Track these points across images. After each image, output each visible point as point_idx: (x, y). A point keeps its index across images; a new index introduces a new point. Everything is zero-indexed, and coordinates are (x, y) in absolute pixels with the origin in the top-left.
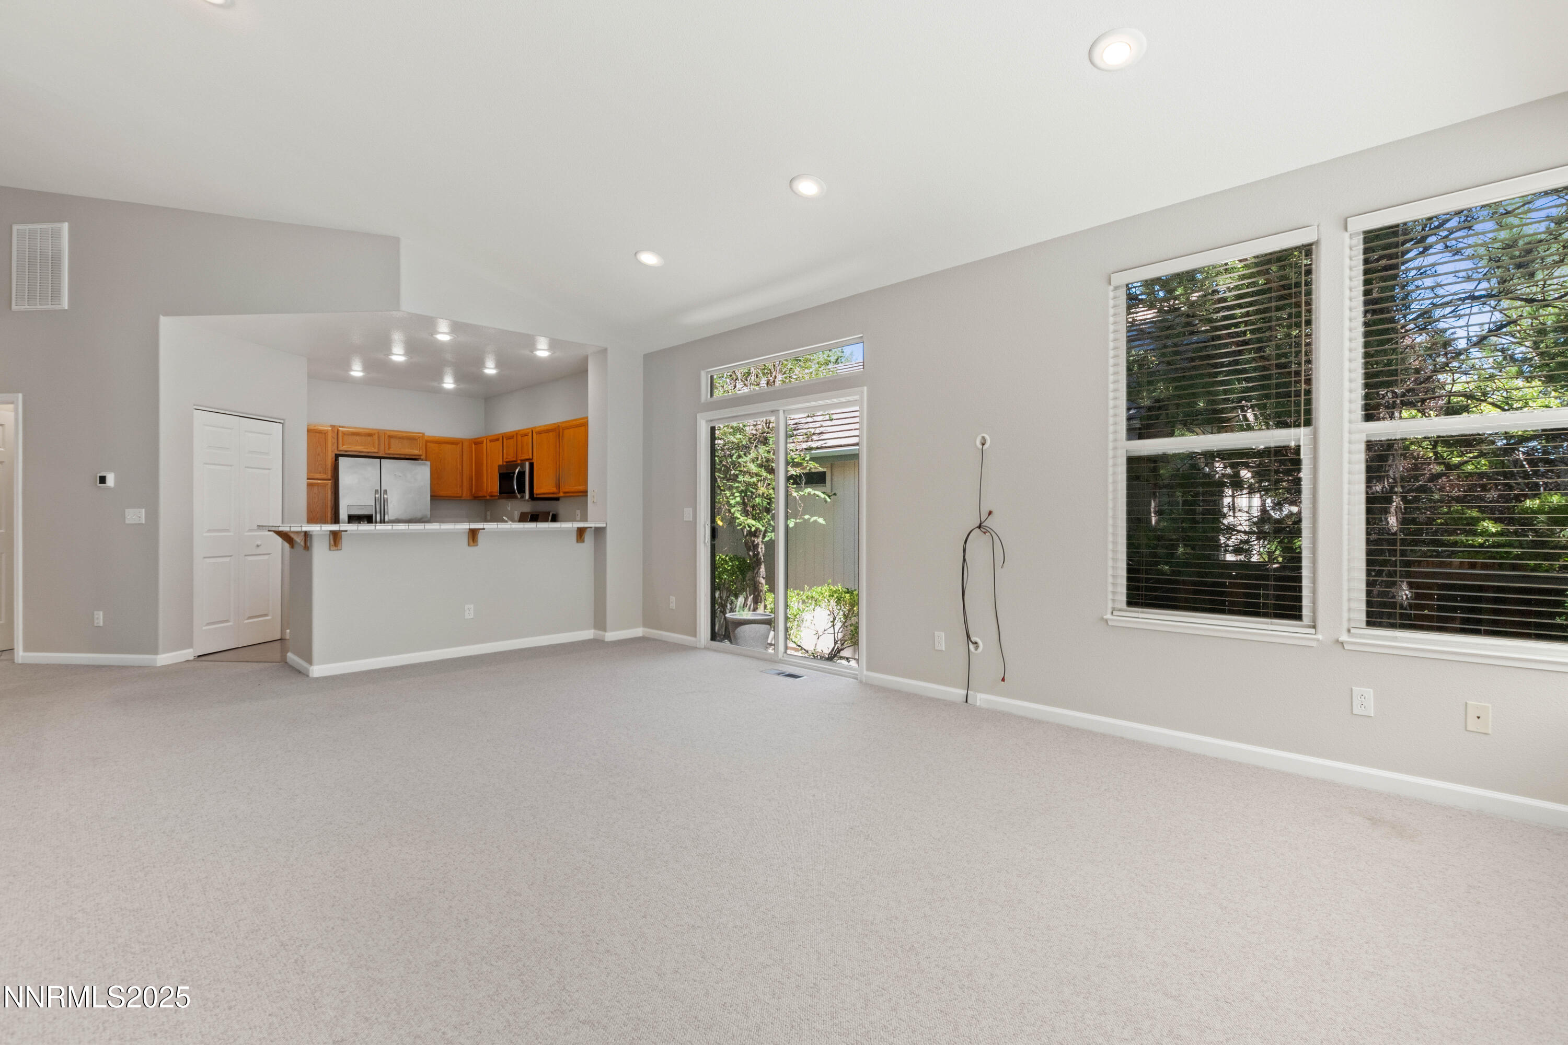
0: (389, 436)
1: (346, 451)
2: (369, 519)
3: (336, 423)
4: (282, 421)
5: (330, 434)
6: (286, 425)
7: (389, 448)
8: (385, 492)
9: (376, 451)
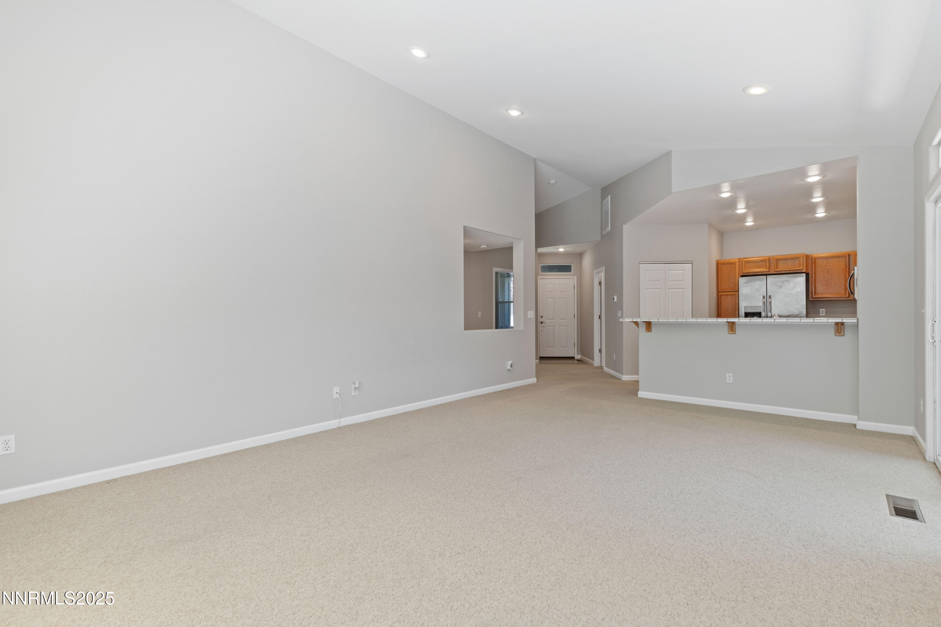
0: (776, 259)
1: (748, 273)
2: (759, 315)
3: (742, 256)
4: (692, 262)
5: (737, 264)
6: (693, 264)
7: (777, 267)
8: (770, 297)
9: (767, 270)
